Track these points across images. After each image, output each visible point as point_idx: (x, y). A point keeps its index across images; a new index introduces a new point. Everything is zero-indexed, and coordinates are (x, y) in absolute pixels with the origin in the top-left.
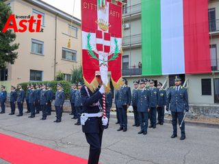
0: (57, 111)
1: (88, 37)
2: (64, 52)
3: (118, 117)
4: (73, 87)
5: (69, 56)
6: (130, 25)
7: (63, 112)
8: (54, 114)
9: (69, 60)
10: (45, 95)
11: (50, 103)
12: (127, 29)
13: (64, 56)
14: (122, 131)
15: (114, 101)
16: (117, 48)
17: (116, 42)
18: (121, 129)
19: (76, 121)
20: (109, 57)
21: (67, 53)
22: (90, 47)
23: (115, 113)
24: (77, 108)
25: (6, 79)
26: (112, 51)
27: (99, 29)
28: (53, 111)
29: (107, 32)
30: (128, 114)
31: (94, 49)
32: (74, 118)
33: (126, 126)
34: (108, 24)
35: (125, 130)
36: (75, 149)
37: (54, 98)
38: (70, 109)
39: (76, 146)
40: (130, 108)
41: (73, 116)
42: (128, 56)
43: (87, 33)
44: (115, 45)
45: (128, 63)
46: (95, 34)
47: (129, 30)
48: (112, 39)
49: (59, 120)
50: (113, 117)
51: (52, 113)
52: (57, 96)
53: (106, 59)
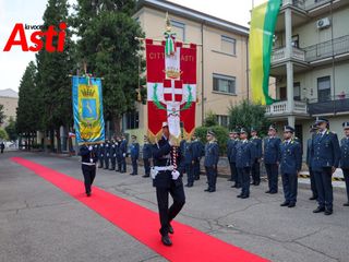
0: (208, 174)
1: (155, 88)
2: (216, 81)
3: (313, 187)
4: (232, 136)
5: (223, 86)
6: (331, 21)
7: (217, 176)
8: (204, 179)
9: (223, 93)
10: (191, 149)
11: (197, 162)
12: (326, 27)
13: (216, 88)
14: (322, 214)
15: (304, 159)
16: (190, 96)
17: (190, 89)
18: (321, 210)
19: (239, 191)
20: (181, 106)
21: (220, 82)
22: (156, 98)
23: (308, 181)
24: (241, 169)
25: (137, 127)
26: (185, 99)
27: (167, 78)
28: (203, 174)
29: (179, 79)
30: (334, 184)
31: (161, 99)
32: (235, 186)
33: (331, 204)
34: (179, 71)
35: (330, 212)
36: (239, 236)
37: (203, 154)
38: (228, 171)
39: (241, 232)
40: (338, 173)
41: (233, 183)
42: (328, 78)
43: (153, 84)
44: (189, 92)
45: (329, 90)
46: (162, 84)
47: (330, 30)
48: (185, 86)
49: (212, 188)
50: (304, 186)
51: (201, 176)
52: (208, 150)
53: (178, 108)
